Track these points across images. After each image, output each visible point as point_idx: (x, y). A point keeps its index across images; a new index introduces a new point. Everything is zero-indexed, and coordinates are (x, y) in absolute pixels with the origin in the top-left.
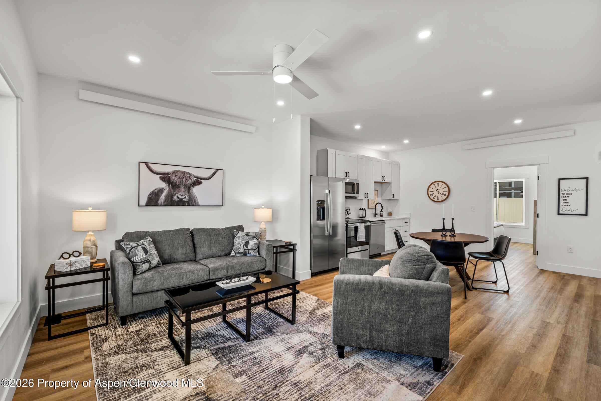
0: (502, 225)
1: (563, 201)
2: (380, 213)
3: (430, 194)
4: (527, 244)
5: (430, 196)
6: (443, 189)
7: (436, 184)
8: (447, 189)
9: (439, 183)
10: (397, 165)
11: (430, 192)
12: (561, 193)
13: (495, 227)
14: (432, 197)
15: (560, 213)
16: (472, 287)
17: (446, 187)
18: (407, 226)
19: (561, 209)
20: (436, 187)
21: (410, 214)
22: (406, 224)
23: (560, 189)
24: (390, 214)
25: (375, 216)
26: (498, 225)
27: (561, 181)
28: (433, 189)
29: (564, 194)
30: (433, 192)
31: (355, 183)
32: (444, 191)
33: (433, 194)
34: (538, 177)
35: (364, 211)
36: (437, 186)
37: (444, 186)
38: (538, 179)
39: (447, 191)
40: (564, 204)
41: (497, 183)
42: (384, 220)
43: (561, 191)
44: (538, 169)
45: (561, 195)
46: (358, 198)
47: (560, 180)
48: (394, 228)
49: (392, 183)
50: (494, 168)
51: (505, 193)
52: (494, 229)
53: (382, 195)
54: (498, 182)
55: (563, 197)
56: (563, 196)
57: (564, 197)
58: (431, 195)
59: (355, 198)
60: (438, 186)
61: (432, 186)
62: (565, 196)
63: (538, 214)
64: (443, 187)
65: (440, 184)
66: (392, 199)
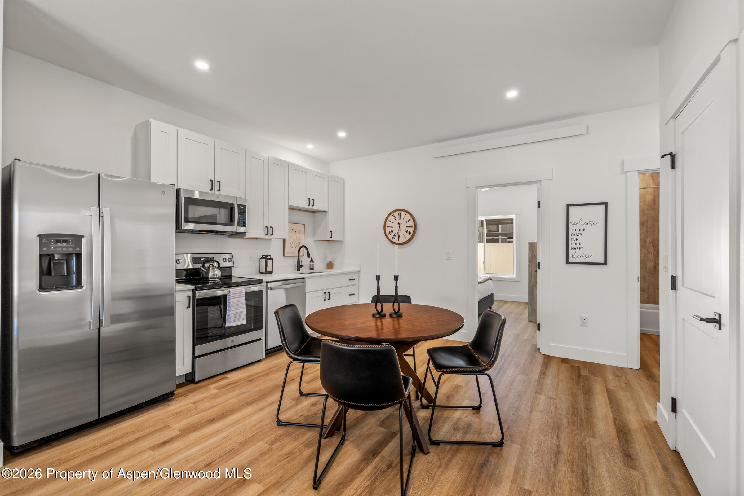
0: (490, 279)
1: (573, 242)
2: (309, 263)
3: (388, 230)
4: (519, 303)
5: (388, 235)
6: (406, 223)
7: (396, 214)
8: (411, 223)
9: (400, 213)
10: (341, 182)
11: (388, 227)
12: (570, 228)
13: (480, 283)
14: (390, 237)
15: (571, 260)
16: (430, 439)
17: (410, 220)
18: (356, 285)
19: (570, 255)
20: (396, 220)
21: (360, 264)
22: (352, 282)
23: (570, 222)
24: (330, 265)
25: (298, 270)
26: (486, 280)
27: (570, 208)
28: (393, 224)
29: (575, 230)
30: (392, 227)
31: (233, 204)
32: (407, 227)
33: (393, 231)
34: (539, 203)
35: (269, 262)
36: (397, 217)
37: (408, 217)
38: (539, 207)
39: (411, 227)
40: (574, 246)
41: (484, 221)
42: (303, 278)
43: (570, 225)
44: (538, 190)
45: (570, 232)
46: (247, 236)
47: (568, 206)
48: (326, 291)
49: (329, 212)
50: (478, 187)
51: (493, 239)
52: (480, 285)
53: (314, 233)
54: (486, 220)
55: (572, 235)
56: (573, 232)
57: (574, 235)
58: (389, 233)
59: (241, 235)
60: (400, 218)
61: (391, 218)
62: (575, 233)
63: (539, 263)
64: (406, 220)
65: (403, 213)
66: (330, 239)
